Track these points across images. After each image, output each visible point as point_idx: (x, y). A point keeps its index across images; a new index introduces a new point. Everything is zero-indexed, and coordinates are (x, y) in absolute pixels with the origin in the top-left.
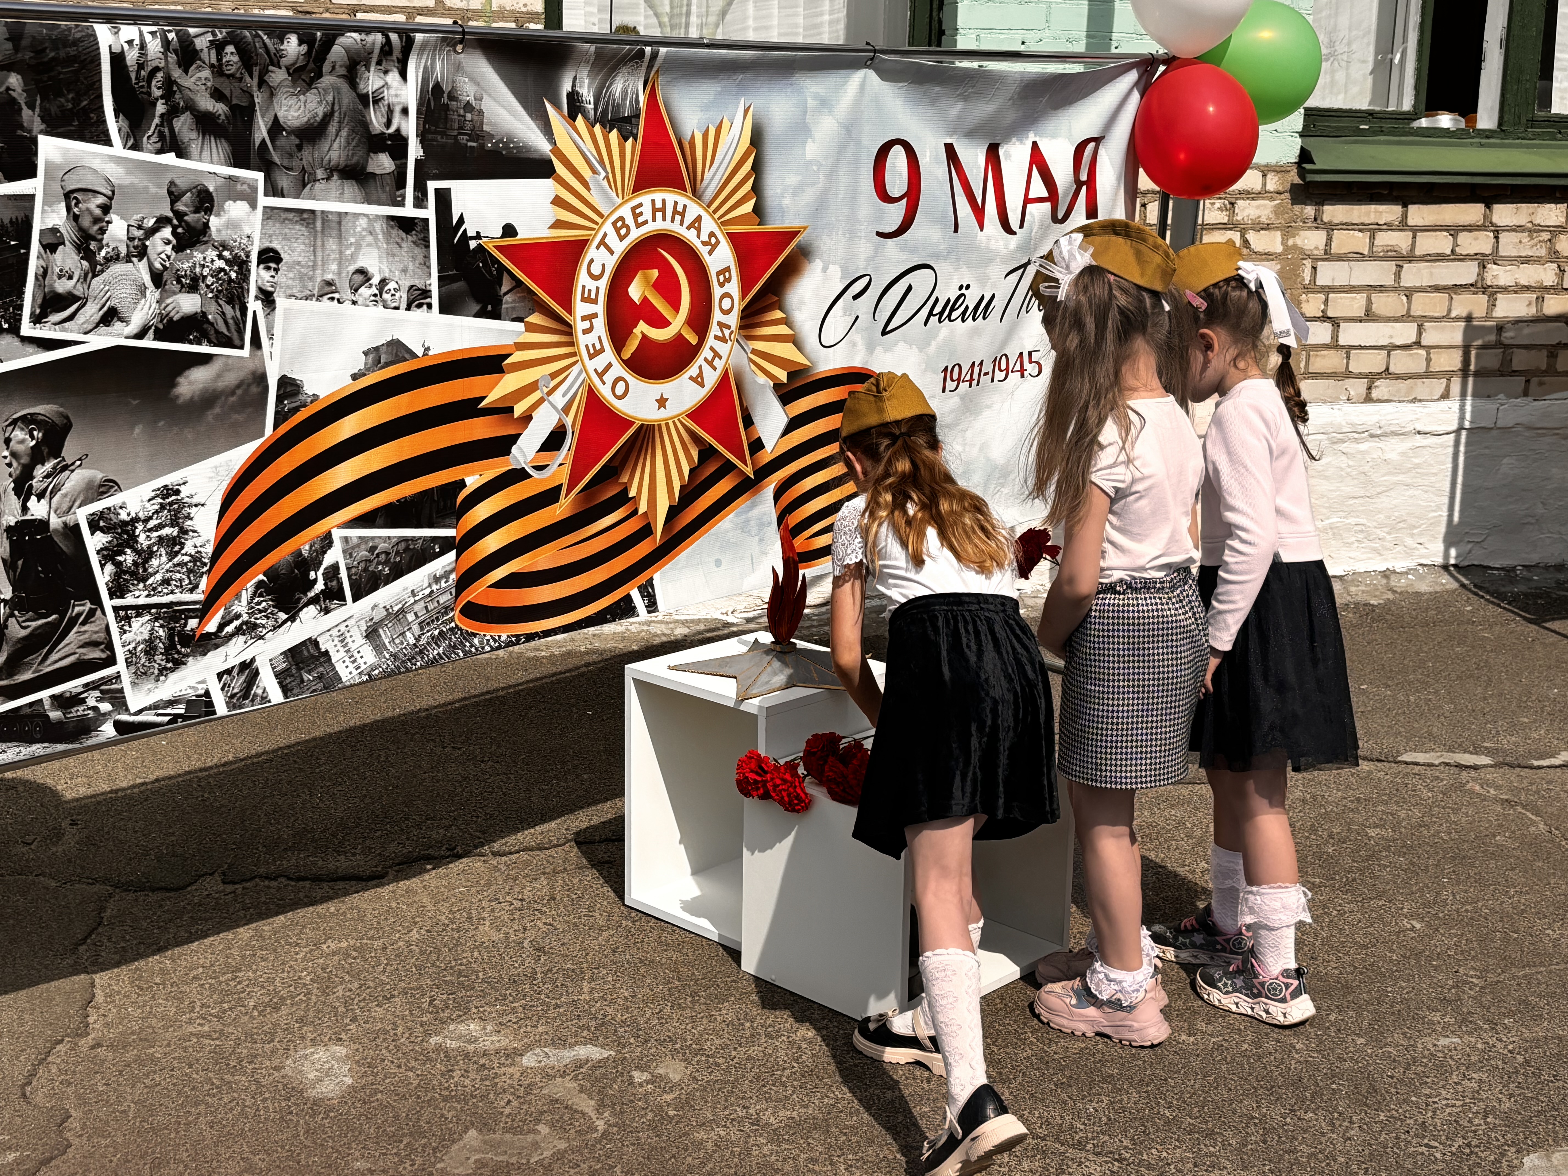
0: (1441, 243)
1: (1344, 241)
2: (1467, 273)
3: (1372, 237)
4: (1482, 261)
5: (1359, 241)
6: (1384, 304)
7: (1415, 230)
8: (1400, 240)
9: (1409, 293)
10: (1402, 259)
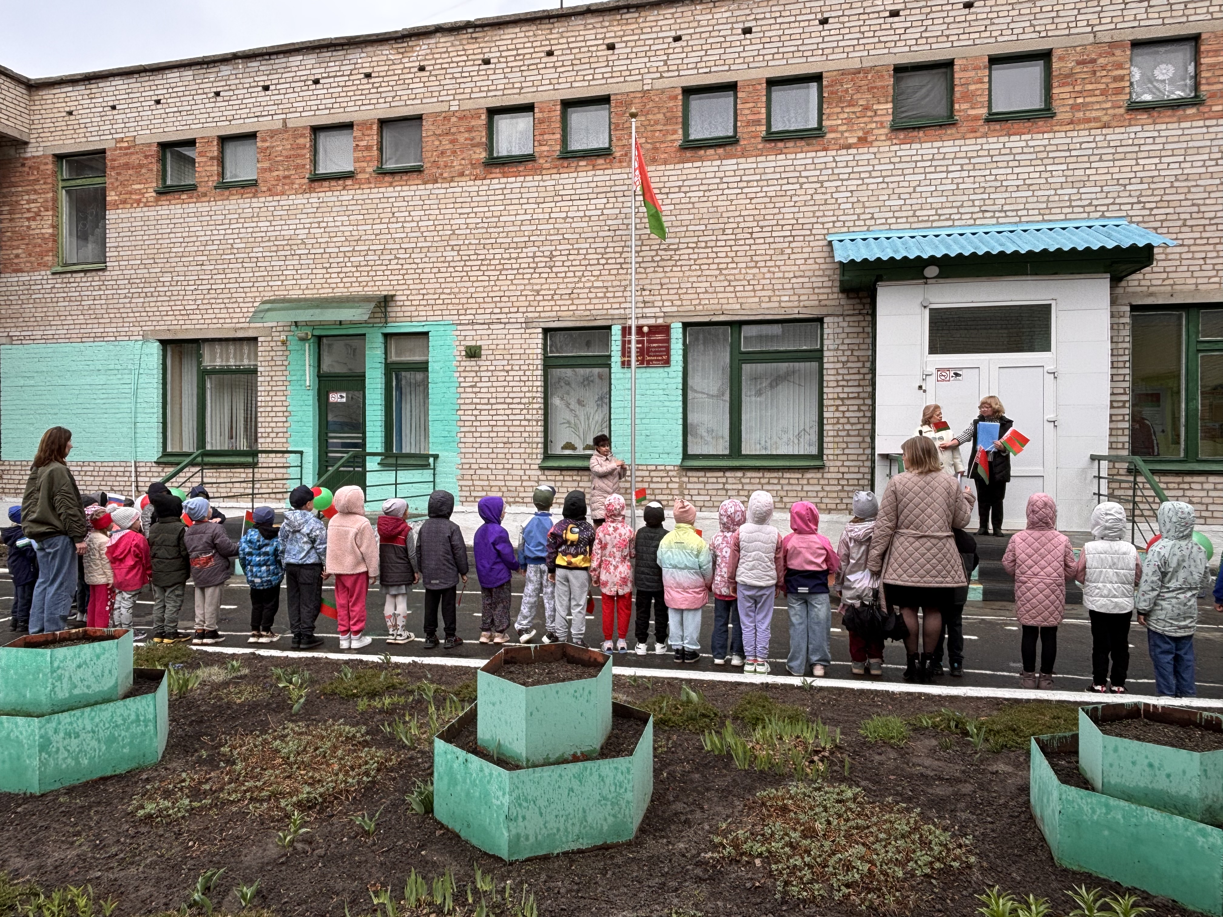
0: (715, 480)
1: (692, 480)
2: (721, 486)
3: (698, 479)
4: (724, 484)
5: (696, 480)
6: (702, 492)
8: (705, 480)
9: (708, 490)
10: (705, 483)
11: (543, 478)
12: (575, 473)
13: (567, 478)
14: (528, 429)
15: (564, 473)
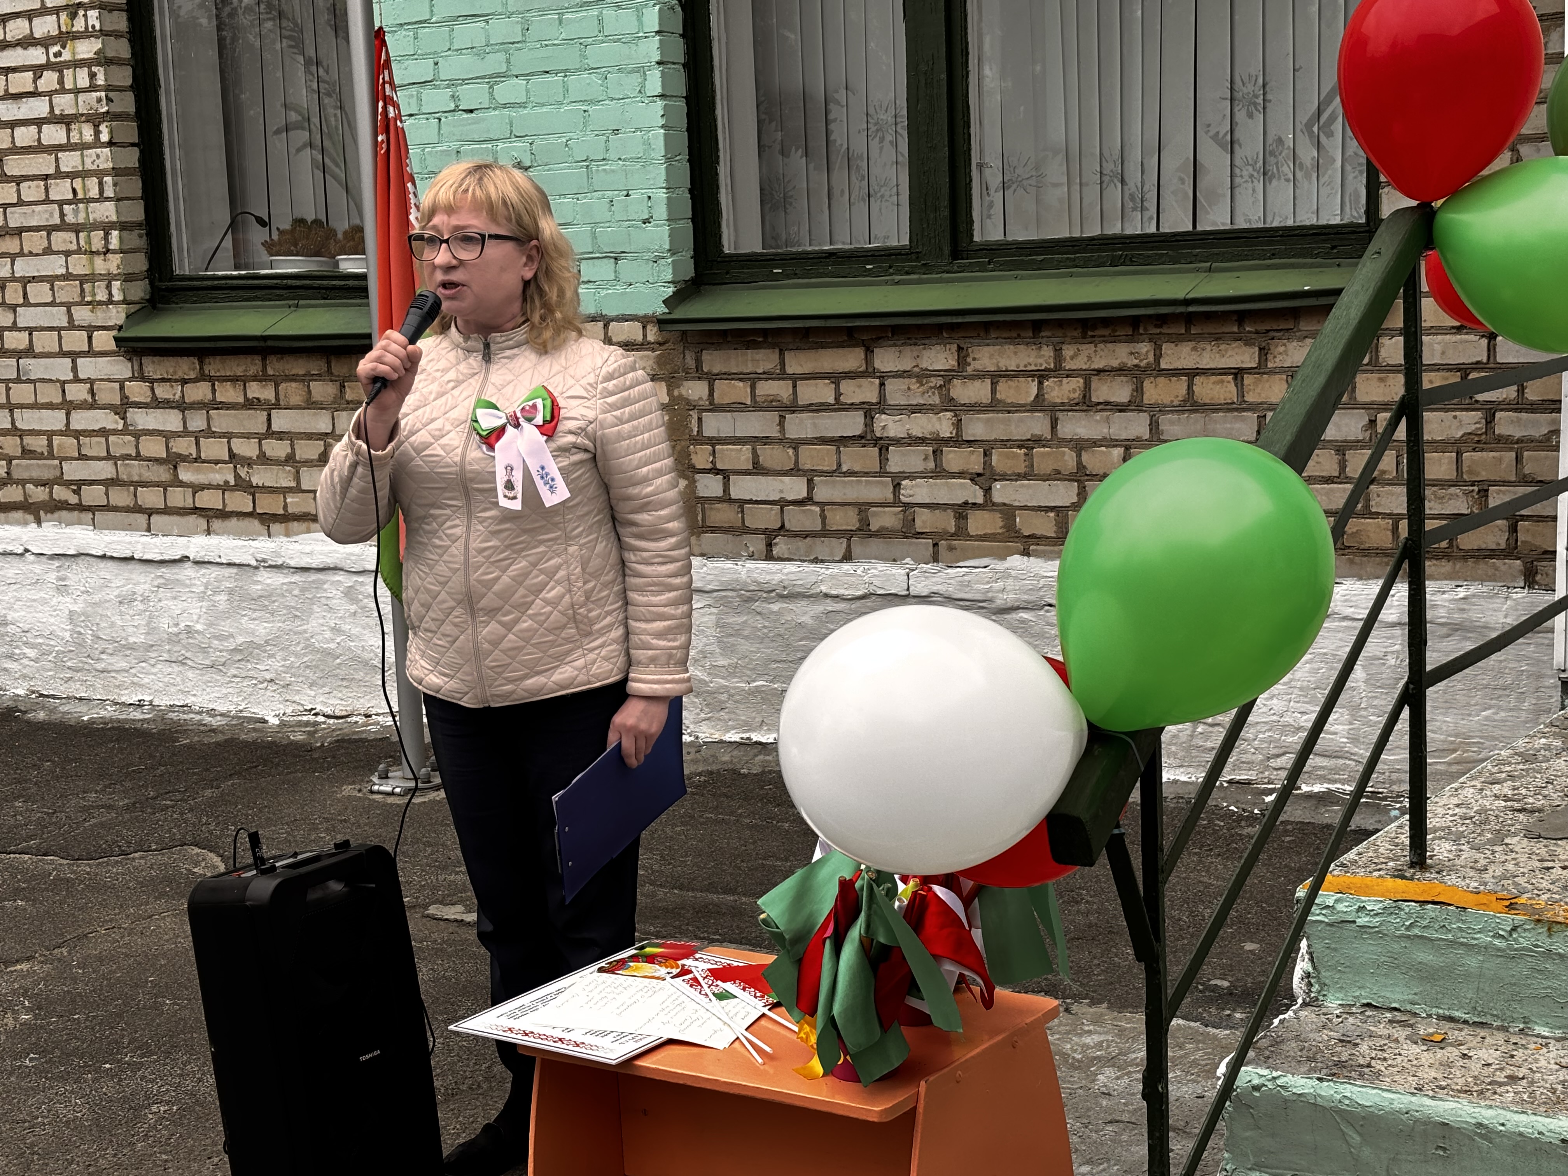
0: (823, 392)
1: (728, 391)
2: (853, 424)
3: (753, 388)
4: (869, 411)
5: (742, 392)
6: (770, 456)
7: (795, 379)
8: (780, 389)
9: (796, 444)
10: (783, 409)
11: (138, 391)
12: (253, 366)
13: (228, 393)
14: (70, 161)
15: (214, 367)
